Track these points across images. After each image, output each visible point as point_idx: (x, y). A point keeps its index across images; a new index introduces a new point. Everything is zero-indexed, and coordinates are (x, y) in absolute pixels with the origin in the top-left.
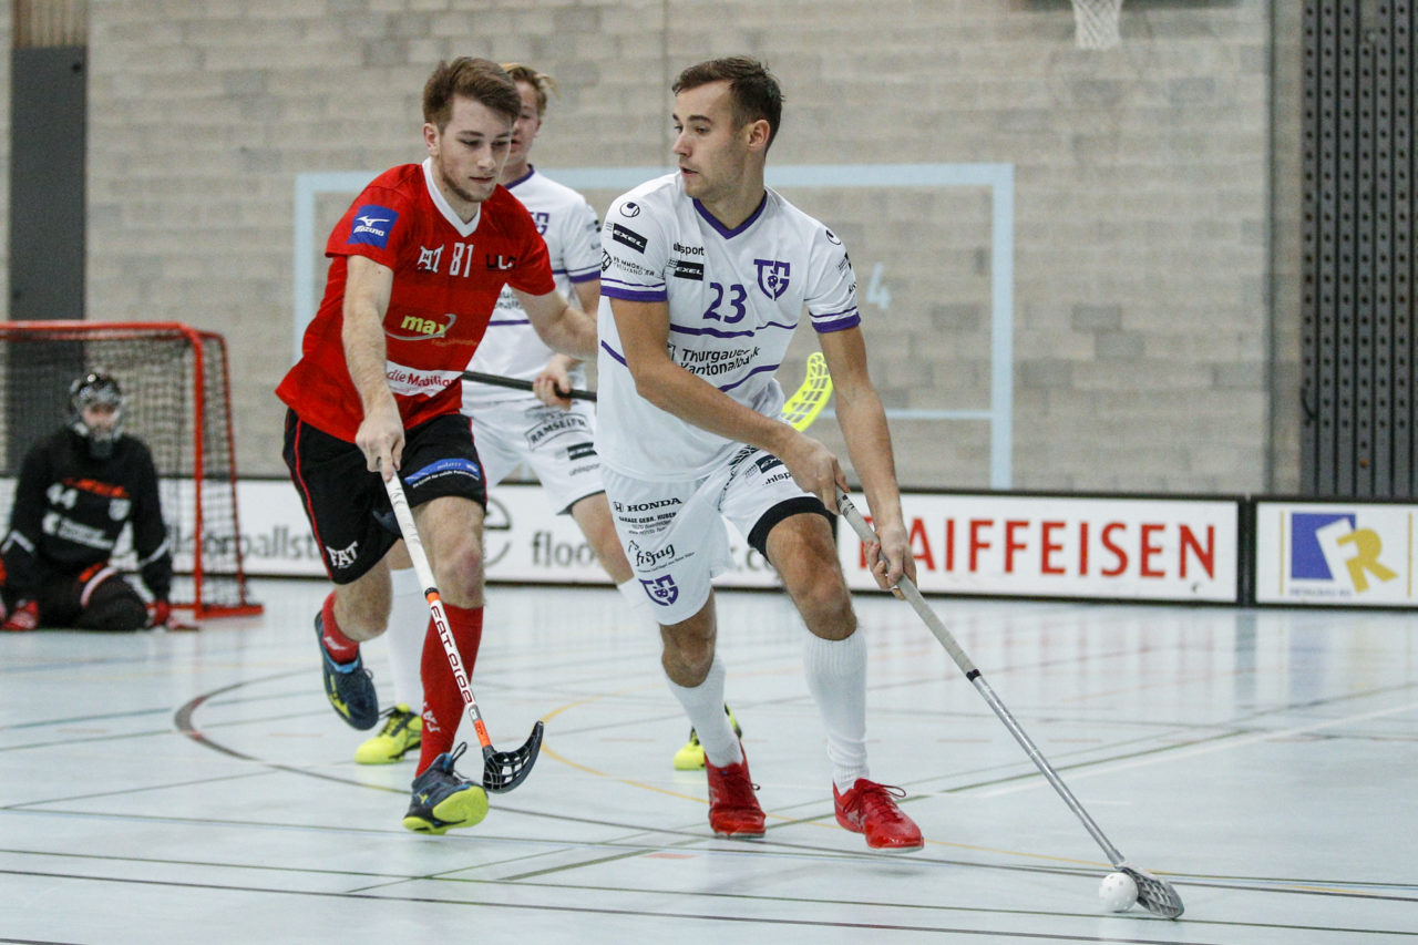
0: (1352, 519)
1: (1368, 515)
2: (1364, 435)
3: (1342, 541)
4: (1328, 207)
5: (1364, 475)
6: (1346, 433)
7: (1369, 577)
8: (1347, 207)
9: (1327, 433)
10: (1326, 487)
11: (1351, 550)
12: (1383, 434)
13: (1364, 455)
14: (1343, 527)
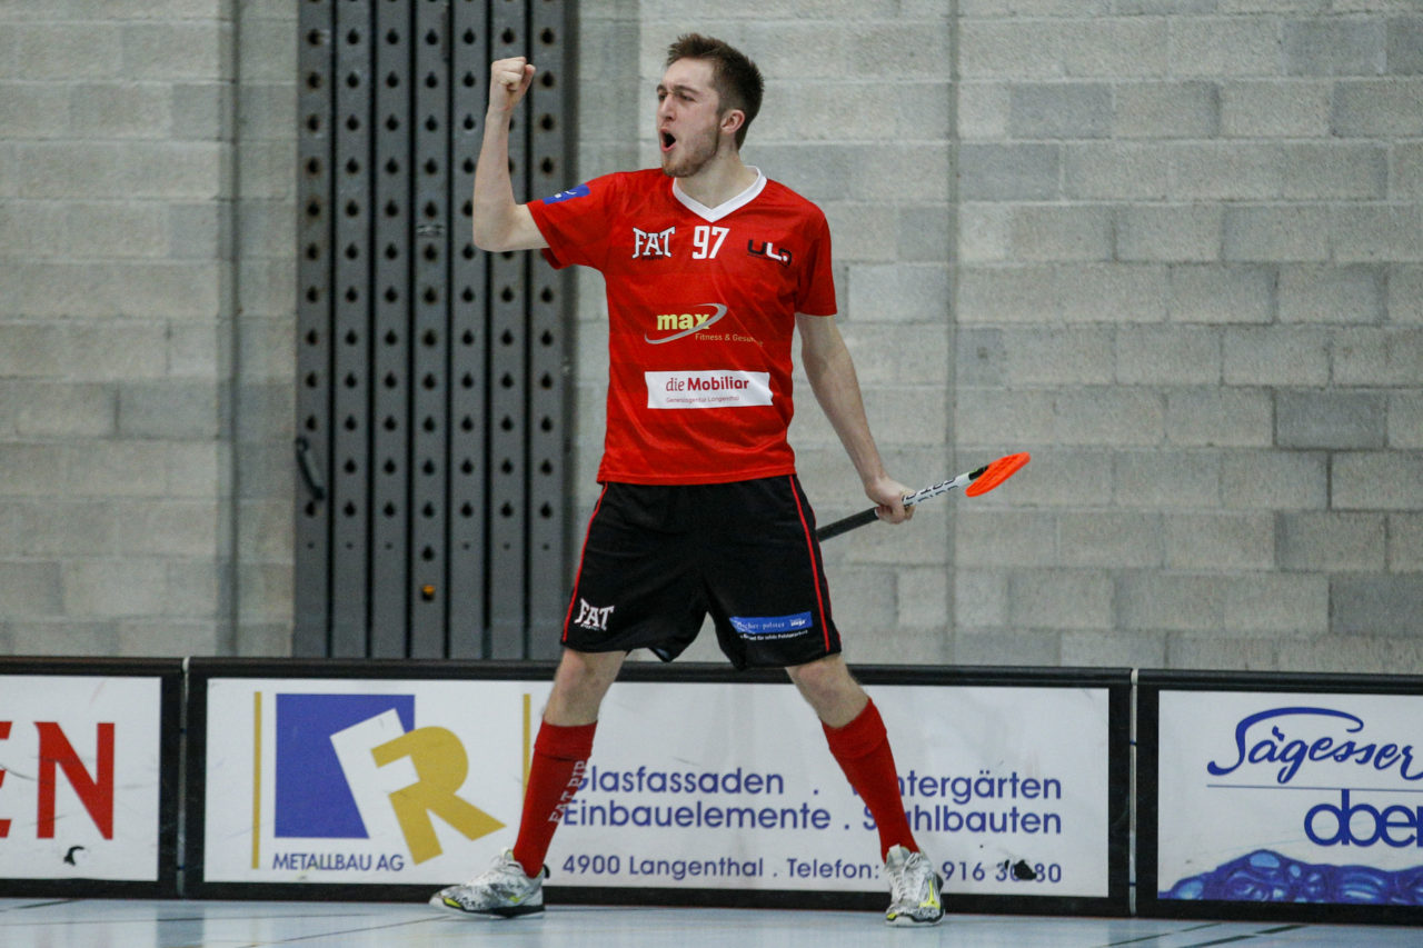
0: (405, 707)
1: (437, 700)
2: (428, 533)
3: (383, 755)
4: (354, 59)
5: (427, 617)
6: (389, 530)
7: (442, 829)
8: (393, 59)
9: (350, 530)
10: (350, 645)
11: (403, 773)
12: (467, 530)
13: (428, 575)
14: (386, 725)
